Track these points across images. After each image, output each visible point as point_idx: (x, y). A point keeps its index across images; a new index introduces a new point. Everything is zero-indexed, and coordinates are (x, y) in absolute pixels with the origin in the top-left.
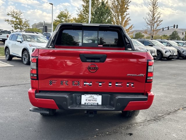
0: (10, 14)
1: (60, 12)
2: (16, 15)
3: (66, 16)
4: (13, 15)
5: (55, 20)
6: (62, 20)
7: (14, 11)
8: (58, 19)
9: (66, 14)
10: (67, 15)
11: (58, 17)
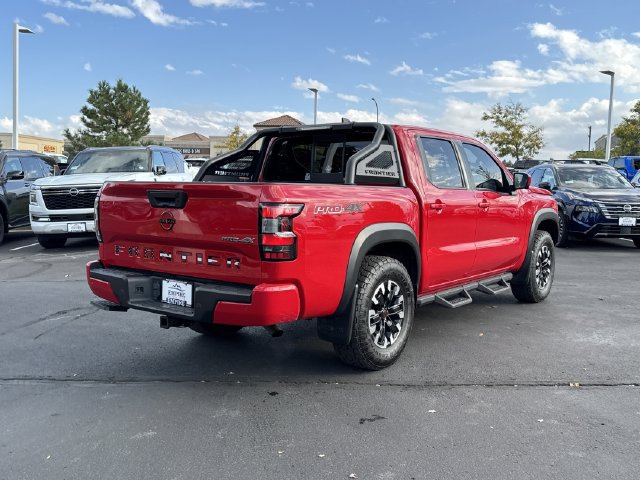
2: (506, 116)
4: (498, 117)
7: (500, 108)
8: (636, 115)
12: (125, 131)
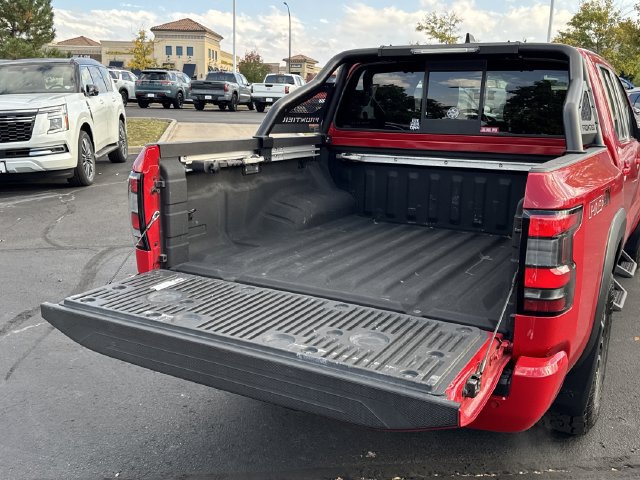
0: (425, 25)
1: (581, 5)
2: (441, 26)
3: (600, 18)
4: (433, 28)
5: (563, 34)
6: (587, 32)
7: (435, 17)
8: (573, 29)
9: (603, 11)
10: (606, 14)
11: (574, 23)
12: (24, 36)
